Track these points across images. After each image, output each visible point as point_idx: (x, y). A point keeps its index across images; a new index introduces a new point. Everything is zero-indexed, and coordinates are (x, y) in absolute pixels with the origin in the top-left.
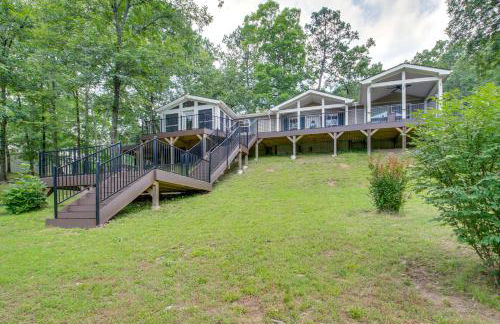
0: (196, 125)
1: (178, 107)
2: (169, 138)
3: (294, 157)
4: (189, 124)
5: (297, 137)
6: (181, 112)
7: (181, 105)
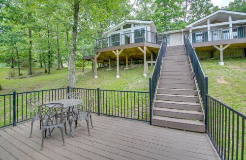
0: (132, 41)
1: (119, 29)
2: (115, 51)
3: (222, 64)
4: (128, 40)
5: (224, 46)
6: (122, 32)
7: (122, 28)
